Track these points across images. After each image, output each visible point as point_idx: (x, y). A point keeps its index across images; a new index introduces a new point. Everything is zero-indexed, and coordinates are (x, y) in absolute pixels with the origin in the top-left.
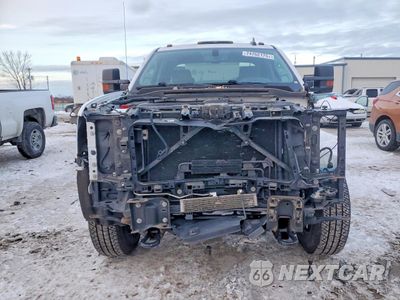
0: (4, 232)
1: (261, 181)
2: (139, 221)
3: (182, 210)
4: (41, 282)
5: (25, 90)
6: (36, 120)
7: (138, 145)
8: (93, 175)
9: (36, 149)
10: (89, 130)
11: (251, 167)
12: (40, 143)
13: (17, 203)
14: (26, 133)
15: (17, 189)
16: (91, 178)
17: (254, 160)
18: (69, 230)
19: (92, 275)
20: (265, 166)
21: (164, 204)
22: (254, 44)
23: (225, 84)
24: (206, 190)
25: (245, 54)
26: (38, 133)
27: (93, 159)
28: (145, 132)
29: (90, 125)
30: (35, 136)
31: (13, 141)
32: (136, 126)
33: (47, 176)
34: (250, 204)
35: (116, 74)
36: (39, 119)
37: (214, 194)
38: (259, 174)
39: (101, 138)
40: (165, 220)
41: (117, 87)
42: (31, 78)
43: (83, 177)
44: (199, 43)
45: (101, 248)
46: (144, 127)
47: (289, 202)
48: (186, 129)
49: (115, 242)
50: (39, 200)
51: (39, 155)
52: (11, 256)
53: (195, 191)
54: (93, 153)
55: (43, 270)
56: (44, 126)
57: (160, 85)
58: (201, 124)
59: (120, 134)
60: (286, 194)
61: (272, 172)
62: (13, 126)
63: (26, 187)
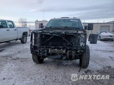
0: (16, 57)
1: (66, 47)
2: (41, 54)
3: (49, 52)
4: (22, 66)
5: (24, 27)
6: (25, 35)
7: (41, 38)
8: (33, 44)
9: (25, 41)
10: (33, 35)
11: (65, 44)
12: (26, 40)
13: (19, 52)
14: (23, 37)
15: (19, 49)
16: (33, 45)
17: (66, 43)
18: (29, 58)
19: (32, 66)
20: (68, 44)
21: (46, 51)
22: (74, 18)
23: (64, 27)
24: (55, 48)
25: (71, 20)
26: (26, 38)
27: (33, 41)
28: (43, 36)
29: (33, 34)
30: (25, 38)
31: (20, 39)
32: (41, 34)
33: (26, 47)
34: (64, 52)
35: (42, 24)
36: (26, 34)
37: (56, 49)
38: (66, 46)
39: (35, 37)
40: (46, 54)
41: (42, 27)
42: (26, 25)
43: (31, 45)
44: (61, 18)
45: (34, 60)
46: (43, 35)
47: (72, 52)
48: (51, 36)
49: (37, 59)
50: (24, 52)
51: (26, 43)
52: (17, 61)
53: (52, 48)
54: (34, 40)
55: (22, 64)
56: (27, 36)
57: (50, 27)
58: (54, 35)
59: (39, 36)
60: (71, 50)
61: (69, 46)
62: (20, 36)
63: (21, 49)
